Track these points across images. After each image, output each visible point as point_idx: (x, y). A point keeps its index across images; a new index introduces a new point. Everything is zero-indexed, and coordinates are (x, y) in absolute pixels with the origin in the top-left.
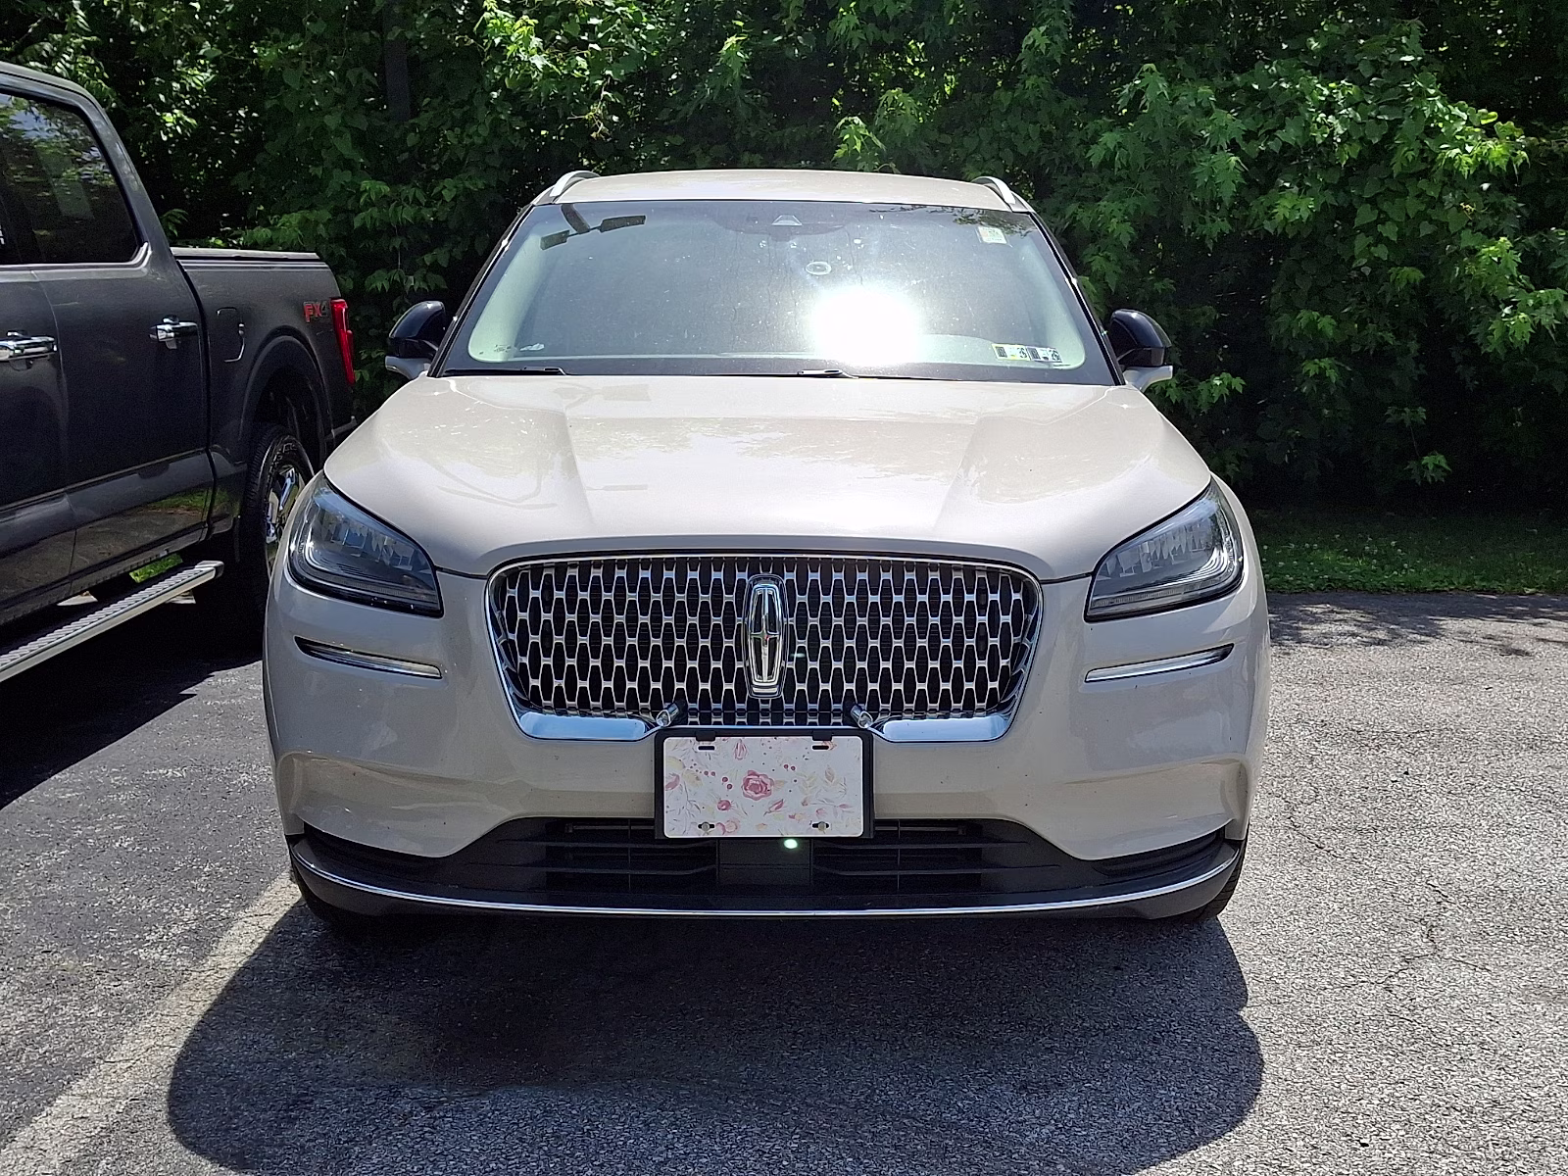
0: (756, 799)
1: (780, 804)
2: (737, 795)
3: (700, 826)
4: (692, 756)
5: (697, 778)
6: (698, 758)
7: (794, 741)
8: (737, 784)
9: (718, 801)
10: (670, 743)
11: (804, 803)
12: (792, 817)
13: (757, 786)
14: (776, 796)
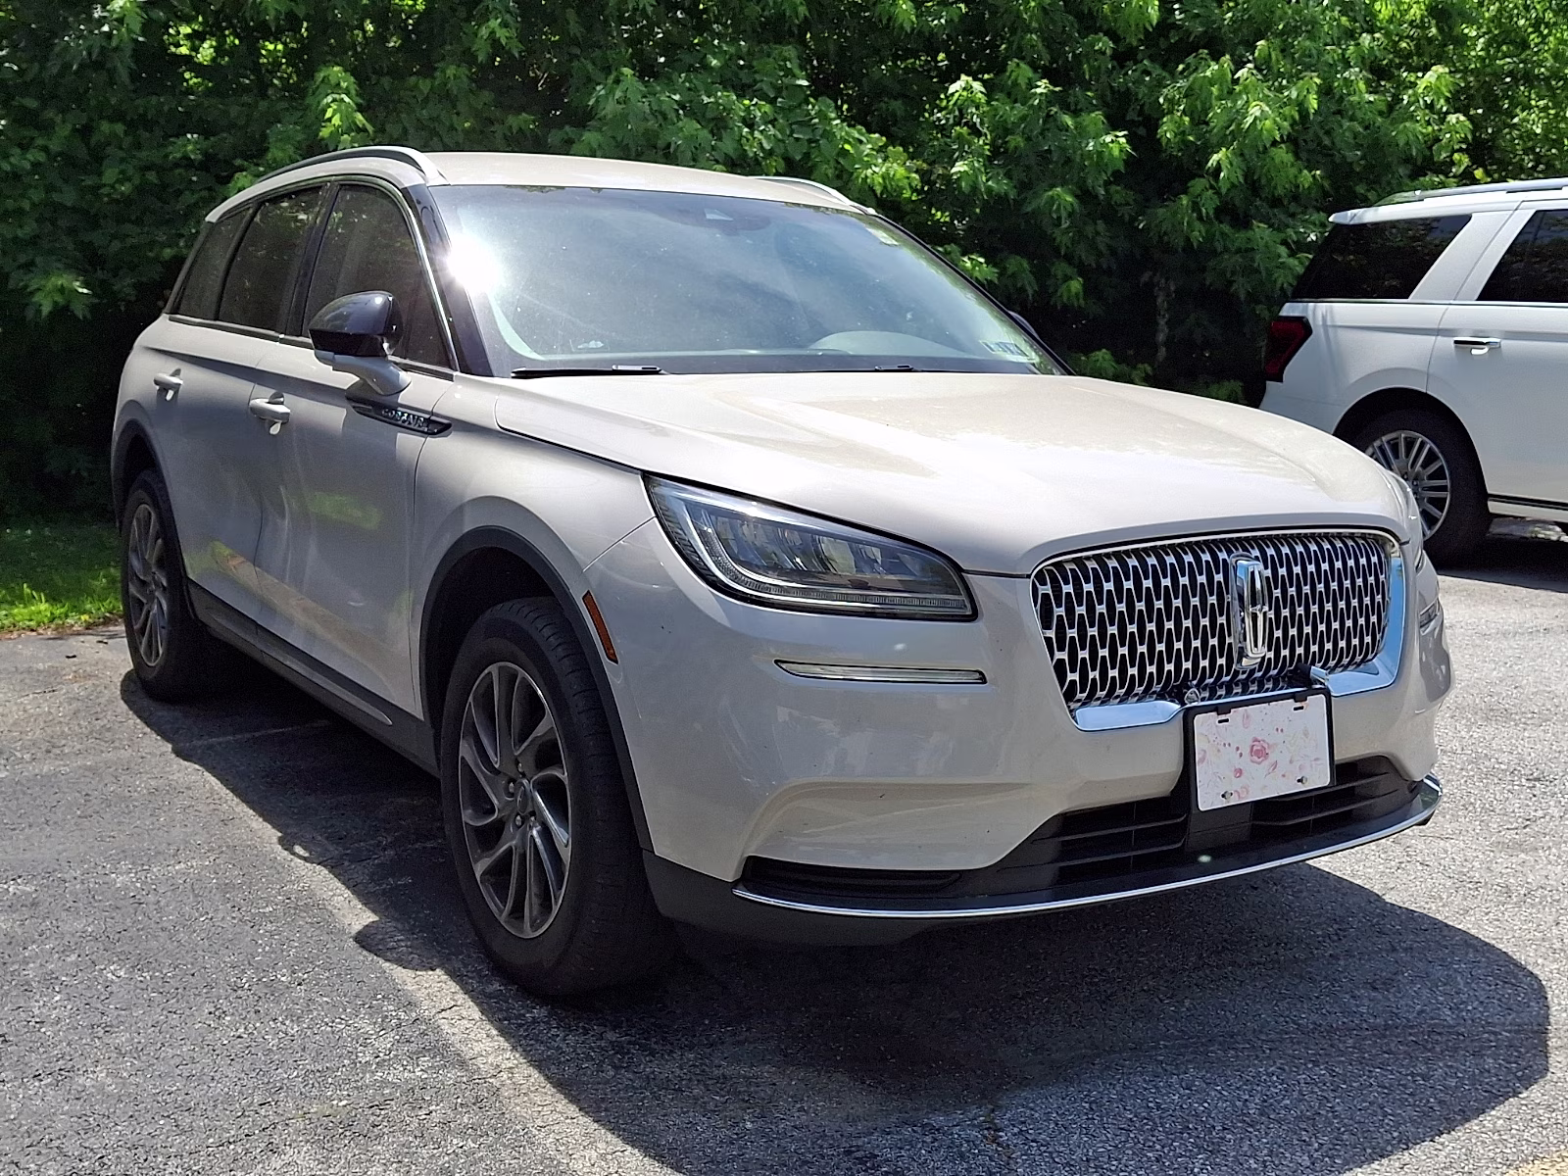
0: (1259, 763)
1: (1275, 765)
2: (1245, 762)
3: (1223, 796)
4: (1214, 730)
5: (1219, 751)
6: (1218, 732)
7: (1282, 705)
8: (1246, 751)
9: (1233, 769)
10: (1199, 720)
11: (1291, 762)
12: (1284, 776)
13: (1259, 752)
14: (1272, 758)
